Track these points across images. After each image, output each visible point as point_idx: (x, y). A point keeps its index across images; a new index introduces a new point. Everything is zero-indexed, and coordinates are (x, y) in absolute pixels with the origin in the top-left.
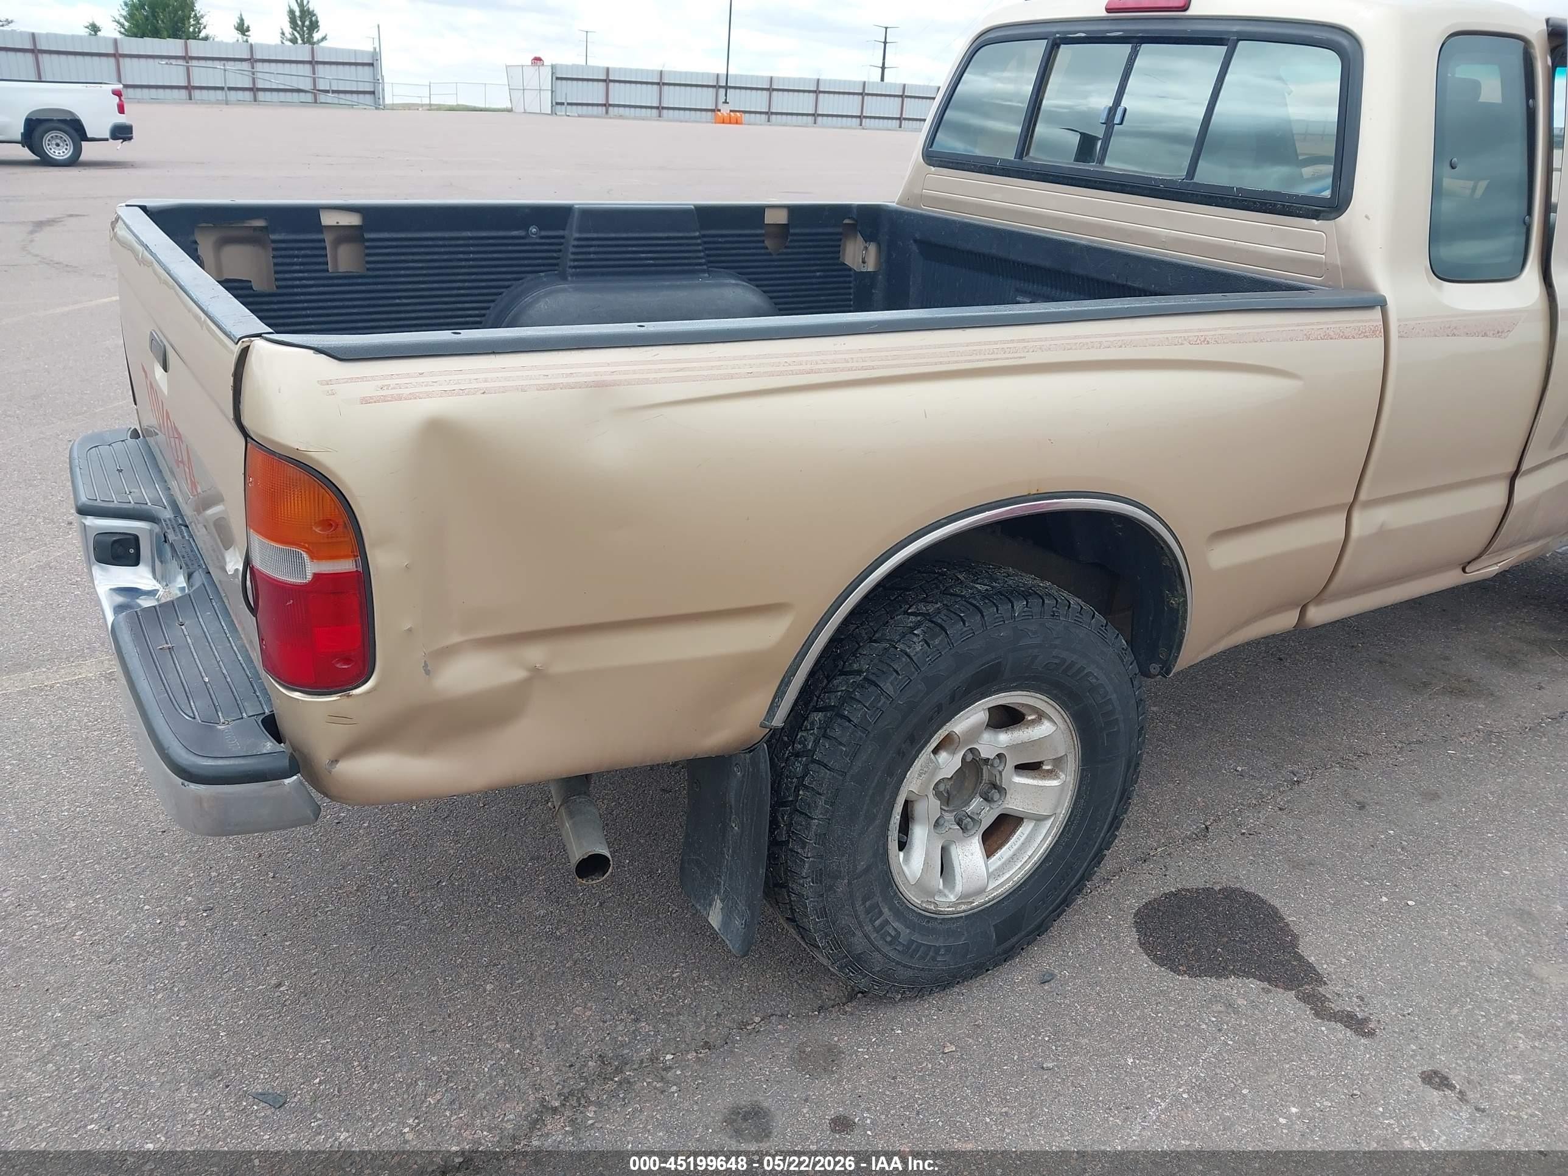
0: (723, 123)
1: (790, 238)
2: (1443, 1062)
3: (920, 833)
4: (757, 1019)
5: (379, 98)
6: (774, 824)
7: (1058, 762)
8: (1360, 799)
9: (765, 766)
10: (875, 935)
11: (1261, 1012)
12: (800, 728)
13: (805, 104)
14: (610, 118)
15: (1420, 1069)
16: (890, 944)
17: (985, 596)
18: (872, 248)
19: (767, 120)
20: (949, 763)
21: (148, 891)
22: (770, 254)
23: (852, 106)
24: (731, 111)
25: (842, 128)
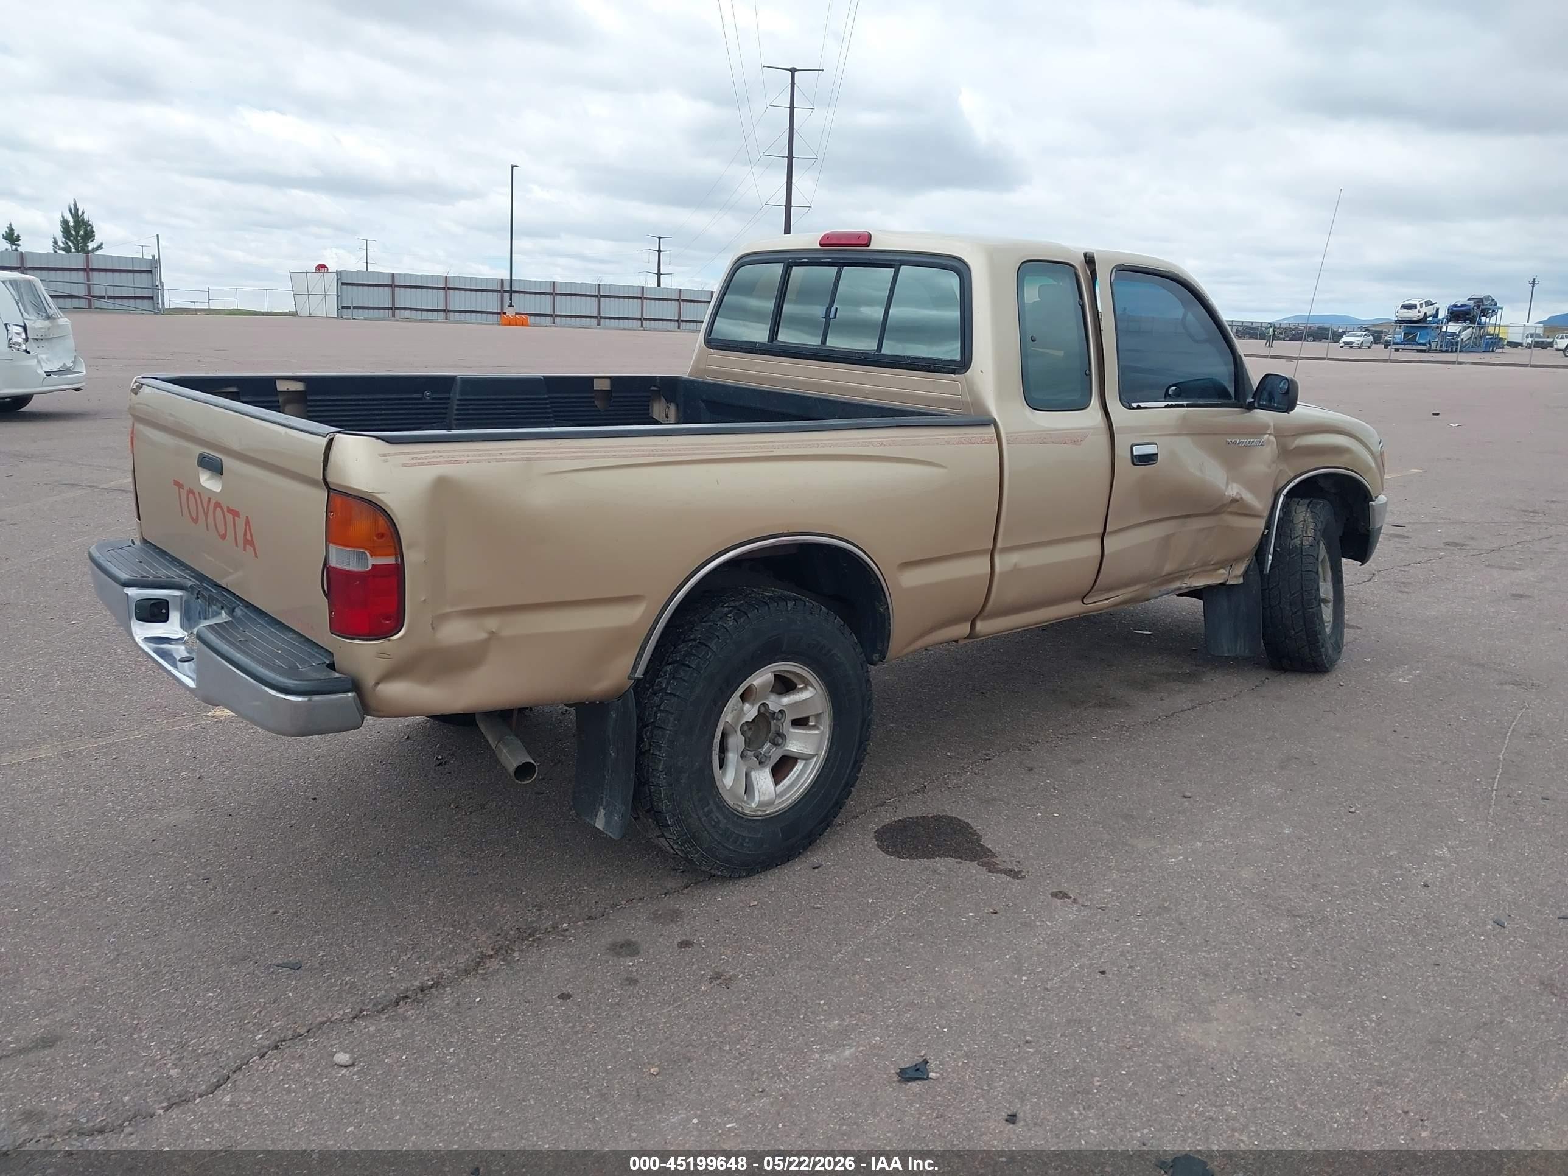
0: (510, 325)
1: (613, 400)
2: (1065, 887)
3: (732, 756)
4: (623, 902)
5: (158, 304)
6: (640, 740)
7: (818, 716)
8: (1029, 765)
9: (632, 703)
10: (705, 818)
11: (955, 872)
12: (658, 677)
13: (588, 307)
14: (397, 321)
15: (1051, 891)
16: (714, 827)
17: (770, 598)
18: (673, 408)
19: (552, 322)
20: (751, 712)
21: (155, 873)
22: (599, 411)
23: (632, 309)
24: (516, 314)
25: (625, 329)
